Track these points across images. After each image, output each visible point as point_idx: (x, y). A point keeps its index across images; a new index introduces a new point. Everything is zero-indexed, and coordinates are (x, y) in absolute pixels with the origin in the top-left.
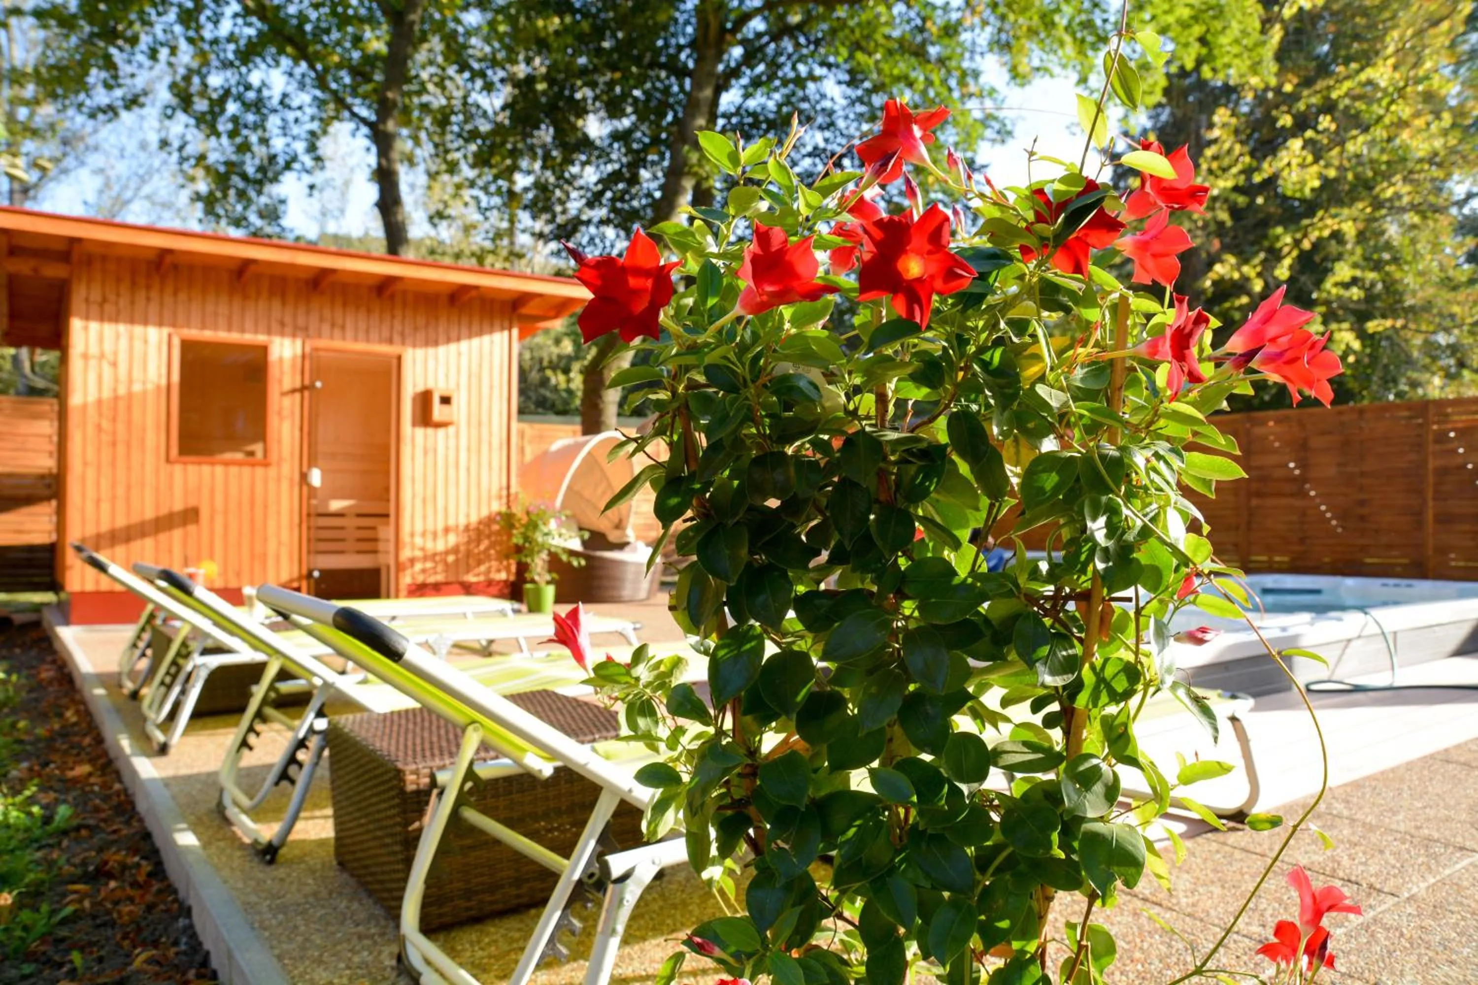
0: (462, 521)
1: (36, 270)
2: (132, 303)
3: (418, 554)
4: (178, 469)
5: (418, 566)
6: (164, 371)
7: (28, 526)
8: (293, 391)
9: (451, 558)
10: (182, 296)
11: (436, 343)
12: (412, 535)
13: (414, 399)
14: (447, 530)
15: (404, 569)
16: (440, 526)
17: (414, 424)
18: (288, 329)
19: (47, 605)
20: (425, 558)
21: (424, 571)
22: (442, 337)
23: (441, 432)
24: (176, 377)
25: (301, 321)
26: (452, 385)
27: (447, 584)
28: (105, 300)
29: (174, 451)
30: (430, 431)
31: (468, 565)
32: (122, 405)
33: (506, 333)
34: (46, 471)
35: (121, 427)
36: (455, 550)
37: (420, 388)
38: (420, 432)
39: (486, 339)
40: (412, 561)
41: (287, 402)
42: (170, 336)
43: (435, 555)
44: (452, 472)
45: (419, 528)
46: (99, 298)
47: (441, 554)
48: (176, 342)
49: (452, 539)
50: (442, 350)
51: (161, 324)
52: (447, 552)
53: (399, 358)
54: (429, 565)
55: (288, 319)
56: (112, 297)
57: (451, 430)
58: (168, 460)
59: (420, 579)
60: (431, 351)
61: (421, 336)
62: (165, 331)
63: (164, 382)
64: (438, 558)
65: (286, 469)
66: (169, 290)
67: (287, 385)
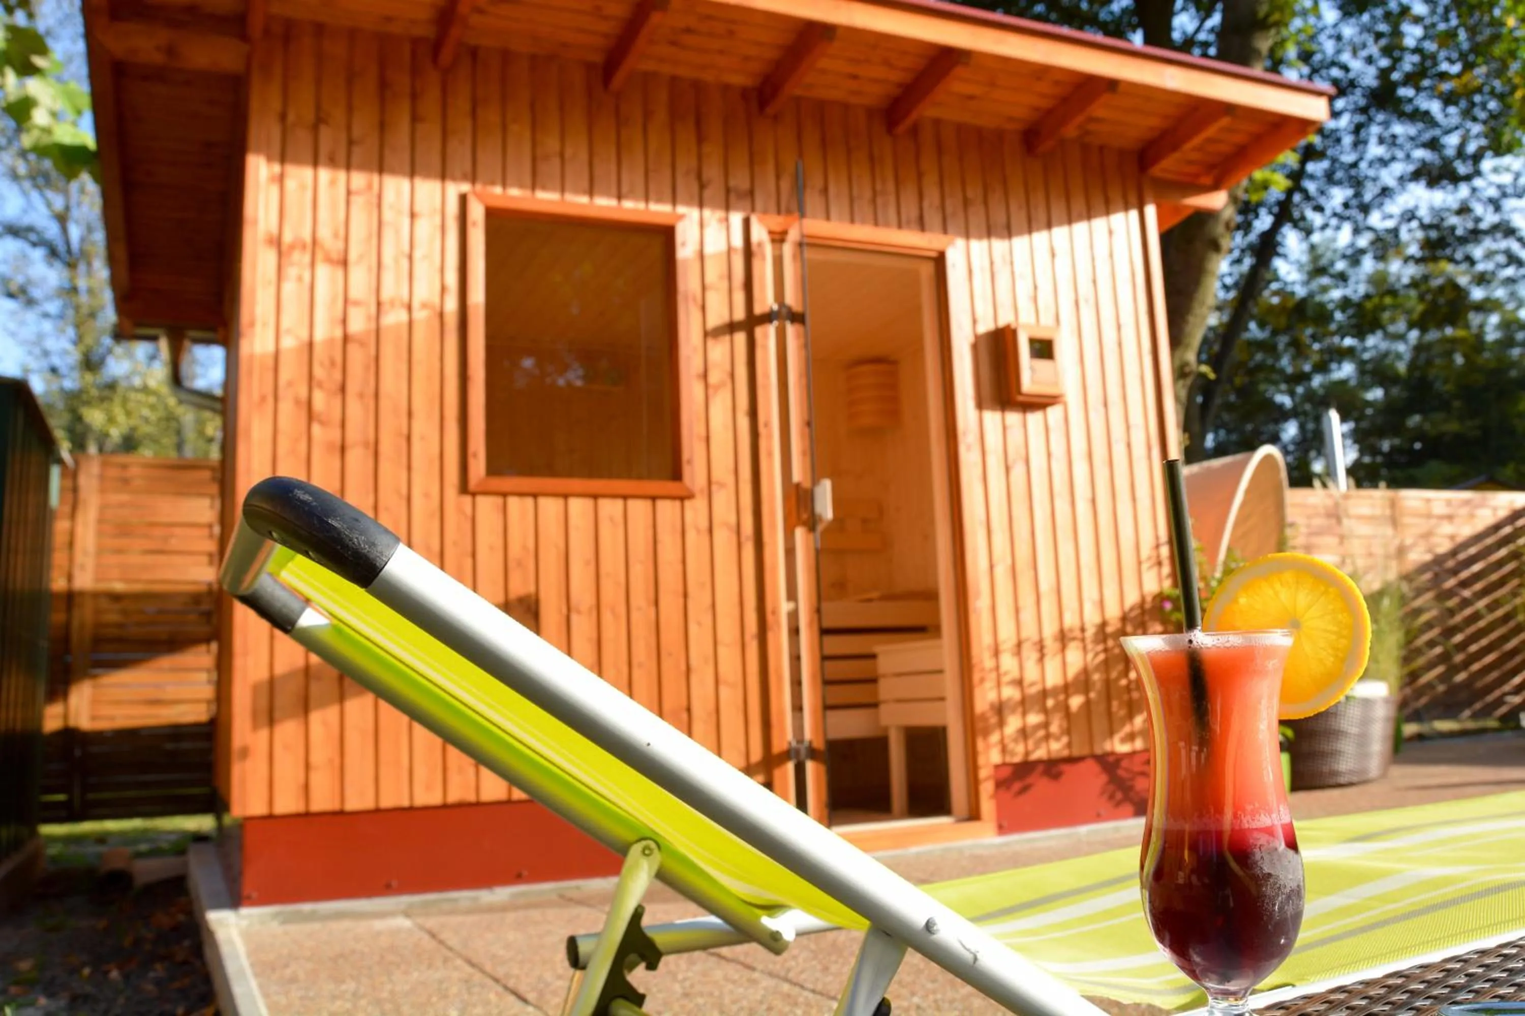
0: (1092, 618)
1: (170, 51)
2: (382, 127)
3: (1010, 693)
4: (487, 505)
5: (1013, 724)
6: (452, 279)
7: (170, 692)
8: (731, 328)
9: (1076, 702)
10: (491, 115)
11: (1008, 232)
12: (996, 653)
13: (975, 347)
14: (1063, 638)
15: (986, 733)
16: (1050, 630)
17: (980, 405)
18: (714, 191)
19: (199, 838)
20: (1024, 705)
21: (1024, 733)
22: (1018, 217)
23: (1034, 419)
24: (478, 295)
25: (740, 181)
26: (1047, 319)
27: (1071, 760)
28: (319, 120)
29: (478, 467)
30: (1013, 418)
31: (1109, 713)
32: (358, 357)
33: (1134, 214)
34: (203, 588)
35: (355, 409)
36: (1083, 682)
37: (986, 326)
38: (992, 418)
39: (1099, 224)
40: (1000, 710)
41: (719, 350)
42: (463, 200)
43: (1044, 694)
44: (1062, 506)
45: (1007, 633)
46: (309, 116)
47: (1055, 691)
48: (477, 213)
49: (1075, 659)
50: (1020, 243)
51: (444, 176)
52: (1067, 689)
53: (940, 261)
54: (1034, 719)
55: (713, 172)
56: (338, 114)
57: (1054, 413)
58: (464, 488)
59: (1018, 752)
60: (999, 245)
61: (977, 216)
62: (454, 190)
63: (451, 305)
64: (1050, 703)
65: (723, 501)
66: (461, 103)
67: (717, 315)
